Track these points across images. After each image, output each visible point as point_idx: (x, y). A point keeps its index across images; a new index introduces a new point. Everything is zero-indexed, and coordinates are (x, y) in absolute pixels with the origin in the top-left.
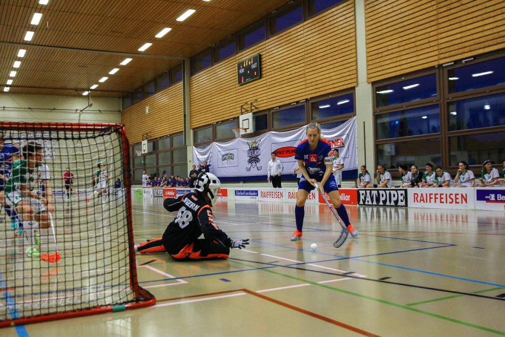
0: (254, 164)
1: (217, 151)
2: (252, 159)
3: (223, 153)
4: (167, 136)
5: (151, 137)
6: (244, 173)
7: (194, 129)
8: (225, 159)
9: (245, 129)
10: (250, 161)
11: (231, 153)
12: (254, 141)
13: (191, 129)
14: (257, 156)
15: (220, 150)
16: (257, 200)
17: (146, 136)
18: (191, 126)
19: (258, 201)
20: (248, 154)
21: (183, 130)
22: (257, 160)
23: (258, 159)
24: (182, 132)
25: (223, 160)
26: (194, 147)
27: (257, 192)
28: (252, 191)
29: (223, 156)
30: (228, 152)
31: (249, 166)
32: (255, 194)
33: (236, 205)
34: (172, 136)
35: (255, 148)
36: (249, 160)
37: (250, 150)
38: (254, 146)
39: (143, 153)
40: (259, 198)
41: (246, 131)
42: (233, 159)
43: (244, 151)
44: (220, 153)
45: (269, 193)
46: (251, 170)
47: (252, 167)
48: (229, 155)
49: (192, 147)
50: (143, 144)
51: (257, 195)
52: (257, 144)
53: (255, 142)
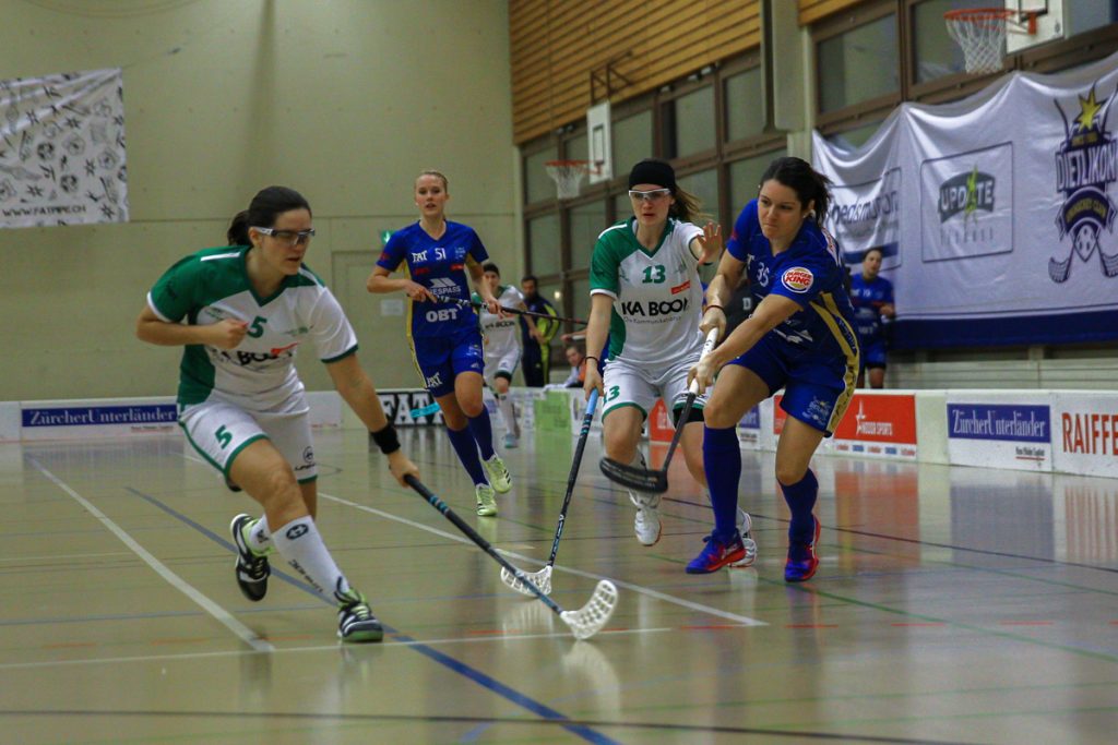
0: (1086, 236)
1: (920, 160)
2: (1077, 209)
3: (947, 171)
4: (697, 72)
5: (630, 84)
6: (1042, 297)
7: (816, 26)
8: (955, 210)
9: (1031, 18)
10: (1069, 221)
11: (983, 169)
12: (1085, 90)
13: (801, 27)
14: (1102, 185)
15: (932, 151)
16: (1046, 467)
17: (608, 81)
18: (801, 10)
19: (1054, 473)
20: (1061, 177)
21: (759, 38)
22: (1101, 210)
23: (1105, 202)
24: (756, 48)
25: (945, 216)
26: (817, 139)
27: (1042, 413)
28: (1026, 412)
29: (945, 187)
30: (970, 163)
31: (1062, 248)
32: (1035, 427)
33: (955, 492)
34: (724, 74)
35: (1092, 138)
36: (1067, 208)
37: (1070, 147)
38: (1088, 121)
39: (594, 179)
40: (1056, 454)
41: (1033, 31)
42: (990, 208)
43: (1039, 156)
44: (934, 173)
45: (1099, 426)
46: (1073, 274)
47: (1076, 259)
48: (972, 184)
49: (807, 135)
50: (592, 124)
51: (1046, 438)
52: (1102, 112)
53: (1092, 100)
